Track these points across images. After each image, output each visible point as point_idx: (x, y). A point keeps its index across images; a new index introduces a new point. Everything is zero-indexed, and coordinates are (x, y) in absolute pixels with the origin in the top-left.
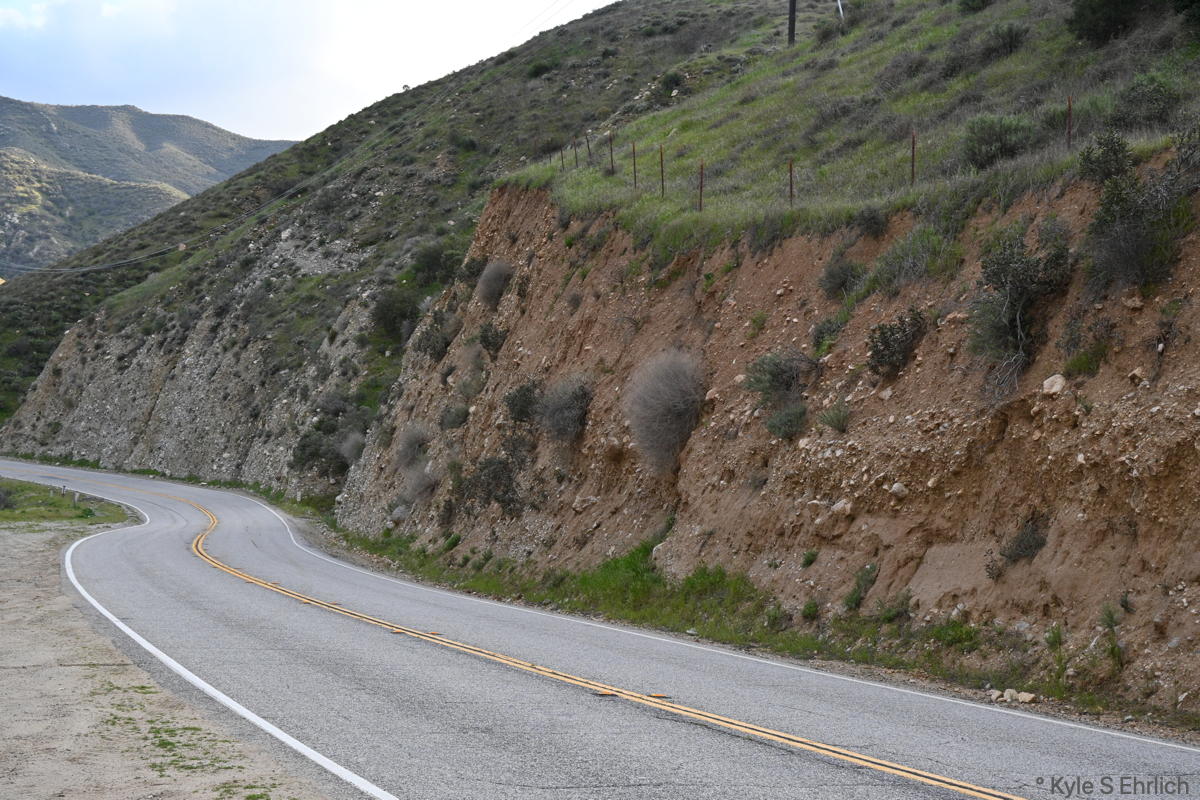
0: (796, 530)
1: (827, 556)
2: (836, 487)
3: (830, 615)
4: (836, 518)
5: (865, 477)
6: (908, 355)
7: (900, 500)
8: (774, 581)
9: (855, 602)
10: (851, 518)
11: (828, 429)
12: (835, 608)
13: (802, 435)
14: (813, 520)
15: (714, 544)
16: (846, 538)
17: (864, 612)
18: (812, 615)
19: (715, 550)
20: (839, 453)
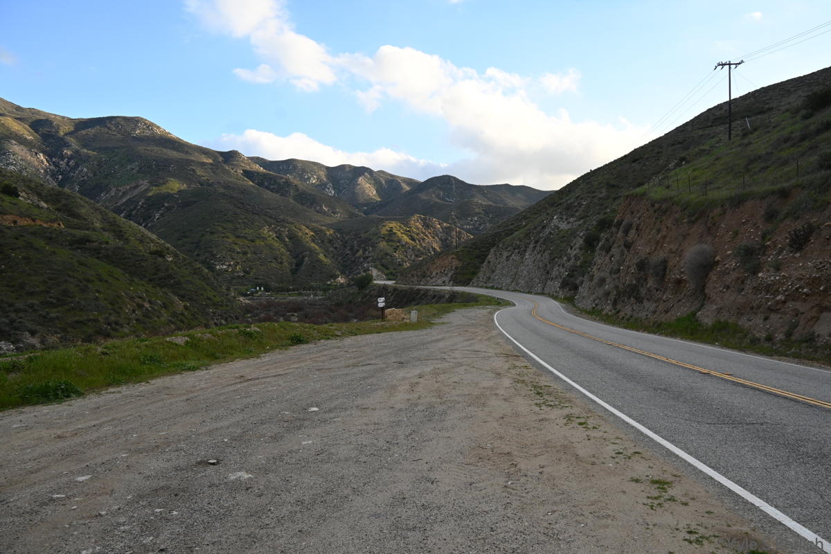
0: (759, 307)
1: (773, 316)
2: (777, 291)
3: (778, 339)
4: (778, 302)
5: (790, 287)
6: (806, 239)
7: (807, 295)
8: (750, 326)
9: (789, 335)
10: (784, 302)
11: (772, 269)
12: (780, 336)
13: (760, 272)
14: (766, 303)
15: (722, 313)
16: (782, 310)
17: (793, 338)
18: (769, 339)
19: (723, 314)
20: (777, 278)
